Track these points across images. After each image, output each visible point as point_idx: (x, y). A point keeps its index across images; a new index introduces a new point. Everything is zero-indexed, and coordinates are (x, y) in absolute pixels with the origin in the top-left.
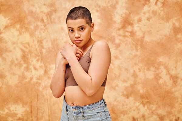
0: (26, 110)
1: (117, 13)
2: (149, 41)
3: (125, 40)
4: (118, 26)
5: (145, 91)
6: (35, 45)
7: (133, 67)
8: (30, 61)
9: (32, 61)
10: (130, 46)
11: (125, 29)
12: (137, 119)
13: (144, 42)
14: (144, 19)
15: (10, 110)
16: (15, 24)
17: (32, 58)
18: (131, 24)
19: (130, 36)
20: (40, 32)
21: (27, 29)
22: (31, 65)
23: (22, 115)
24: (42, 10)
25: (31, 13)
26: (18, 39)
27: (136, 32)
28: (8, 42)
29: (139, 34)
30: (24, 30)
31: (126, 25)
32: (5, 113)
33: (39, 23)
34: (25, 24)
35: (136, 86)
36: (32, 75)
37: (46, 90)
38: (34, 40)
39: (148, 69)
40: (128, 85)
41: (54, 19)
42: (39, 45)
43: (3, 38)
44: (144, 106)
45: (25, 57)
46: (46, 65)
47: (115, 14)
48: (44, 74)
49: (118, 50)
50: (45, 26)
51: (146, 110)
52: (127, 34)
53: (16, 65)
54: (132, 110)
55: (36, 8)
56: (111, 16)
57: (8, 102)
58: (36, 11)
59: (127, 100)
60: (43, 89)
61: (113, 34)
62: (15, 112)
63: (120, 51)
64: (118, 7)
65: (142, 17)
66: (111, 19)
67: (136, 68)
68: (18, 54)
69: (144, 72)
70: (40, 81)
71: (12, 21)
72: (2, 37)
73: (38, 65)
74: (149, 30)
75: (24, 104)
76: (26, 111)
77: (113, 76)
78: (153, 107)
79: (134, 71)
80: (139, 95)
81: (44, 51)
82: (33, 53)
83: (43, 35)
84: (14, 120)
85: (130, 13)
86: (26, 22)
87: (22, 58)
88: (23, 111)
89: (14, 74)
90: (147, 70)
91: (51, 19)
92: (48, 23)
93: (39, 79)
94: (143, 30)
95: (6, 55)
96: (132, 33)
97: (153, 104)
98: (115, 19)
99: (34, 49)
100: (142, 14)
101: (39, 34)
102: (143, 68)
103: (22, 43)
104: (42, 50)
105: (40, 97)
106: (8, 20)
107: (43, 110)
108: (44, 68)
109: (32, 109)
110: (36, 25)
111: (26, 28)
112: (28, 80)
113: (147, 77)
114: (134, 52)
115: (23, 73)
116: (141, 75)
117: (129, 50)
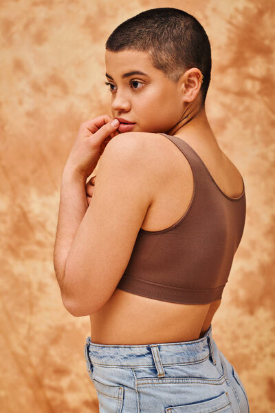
1: (214, 10)
3: (241, 108)
10: (258, 128)
11: (244, 69)
18: (266, 51)
19: (260, 93)
31: (247, 55)
47: (209, 12)
52: (249, 85)
54: (265, 356)
59: (247, 319)
85: (261, 13)
96: (269, 85)
117: (255, 143)
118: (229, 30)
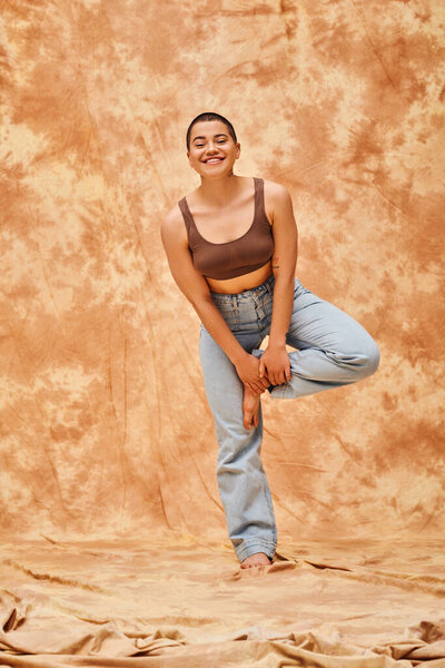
0: (96, 379)
1: (339, 122)
2: (423, 193)
3: (360, 193)
4: (341, 155)
5: (414, 325)
6: (120, 207)
7: (382, 262)
8: (106, 251)
9: (111, 251)
10: (373, 207)
11: (361, 165)
12: (396, 397)
13: (411, 198)
14: (410, 137)
15: (49, 382)
16: (64, 149)
17: (110, 241)
18: (378, 152)
19: (374, 182)
20: (134, 173)
21: (98, 165)
22: (107, 261)
23: (83, 394)
24: (139, 114)
25: (110, 120)
26: (74, 191)
27: (389, 173)
28: (45, 197)
29: (398, 178)
30: (87, 167)
31: (364, 155)
32: (35, 389)
33: (132, 149)
34: (91, 151)
35: (390, 312)
36: (112, 289)
37: (151, 326)
38: (116, 194)
39: (423, 269)
40: (370, 309)
41: (172, 137)
42: (132, 205)
43: (29, 188)
44: (413, 366)
45: (92, 238)
46: (151, 260)
47: (335, 124)
48: (146, 284)
49: (342, 221)
50: (148, 155)
51: (418, 374)
52: (366, 176)
53: (67, 260)
55: (124, 108)
56: (324, 129)
57: (43, 361)
58: (123, 116)
60: (142, 324)
61: (329, 177)
62: (62, 386)
63: (348, 221)
64: (343, 106)
65: (406, 133)
66: (325, 139)
67: (391, 267)
68: (74, 230)
69: (411, 275)
70: (133, 304)
71: (55, 142)
72: (27, 186)
73: (129, 260)
74: (424, 166)
75: (89, 364)
76: (95, 384)
77: (331, 285)
78: (436, 368)
79: (387, 274)
80: (401, 335)
81: (145, 222)
82: (112, 227)
83: (143, 179)
84: (62, 408)
85: (374, 123)
86: (94, 144)
87: (85, 243)
88: (87, 384)
89: (60, 285)
90: (419, 271)
91: (163, 137)
92: (157, 149)
93: (131, 299)
94: (408, 166)
95: (40, 234)
96: (381, 176)
97: (438, 360)
98: (333, 138)
99: (117, 218)
100: (406, 126)
101: (130, 176)
102: (409, 264)
103: (83, 202)
104: (139, 220)
105: (133, 346)
106: (46, 137)
107: (141, 381)
108: (145, 269)
109: (110, 378)
110: (122, 153)
111: (93, 162)
112: (99, 300)
113: (420, 288)
114: (385, 225)
115: (87, 280)
116: (404, 285)
117: (371, 219)
118: (351, 137)
